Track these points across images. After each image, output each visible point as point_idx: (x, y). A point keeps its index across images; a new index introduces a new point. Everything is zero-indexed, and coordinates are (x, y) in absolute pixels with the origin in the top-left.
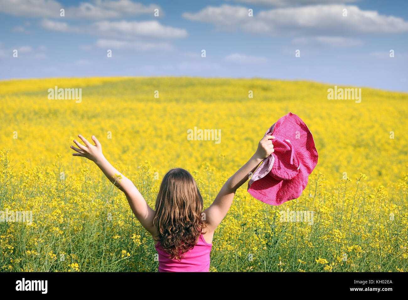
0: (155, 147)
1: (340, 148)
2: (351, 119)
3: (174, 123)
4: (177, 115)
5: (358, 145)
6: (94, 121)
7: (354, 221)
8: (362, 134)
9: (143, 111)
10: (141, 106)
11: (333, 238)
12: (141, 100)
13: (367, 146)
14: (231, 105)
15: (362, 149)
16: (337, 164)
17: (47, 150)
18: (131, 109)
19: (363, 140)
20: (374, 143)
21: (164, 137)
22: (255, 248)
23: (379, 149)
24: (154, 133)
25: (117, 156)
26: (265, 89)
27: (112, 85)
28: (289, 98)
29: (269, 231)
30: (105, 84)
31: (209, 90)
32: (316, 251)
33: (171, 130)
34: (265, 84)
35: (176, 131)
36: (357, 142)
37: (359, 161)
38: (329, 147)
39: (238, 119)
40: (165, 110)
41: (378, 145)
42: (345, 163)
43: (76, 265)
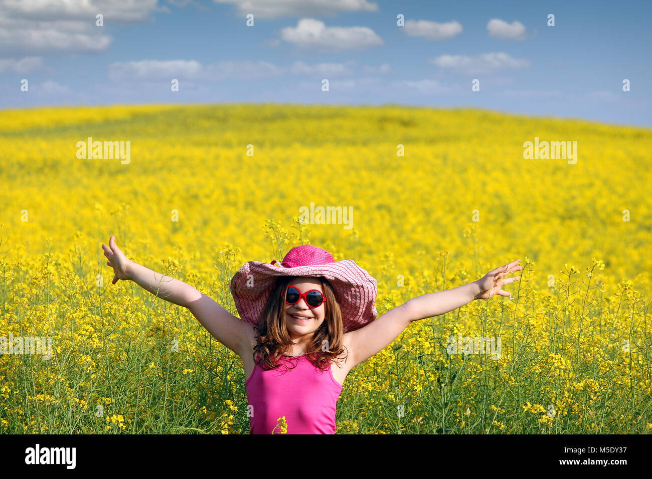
0: (226, 221)
1: (537, 220)
2: (554, 172)
3: (257, 182)
4: (259, 167)
5: (567, 216)
6: (120, 178)
7: (585, 340)
8: (573, 198)
9: (203, 161)
10: (198, 153)
11: (550, 369)
12: (198, 144)
13: (583, 216)
14: (350, 150)
15: (575, 224)
16: (536, 247)
17: (44, 228)
18: (183, 159)
19: (576, 208)
20: (595, 211)
21: (241, 205)
22: (418, 386)
23: (603, 222)
24: (223, 199)
25: (163, 238)
27: (148, 119)
28: (447, 139)
29: (441, 359)
30: (136, 118)
31: (312, 126)
32: (521, 391)
33: (253, 193)
35: (260, 194)
36: (567, 210)
37: (571, 242)
38: (519, 220)
39: (364, 174)
40: (239, 159)
41: (603, 215)
42: (547, 246)
43: (120, 418)
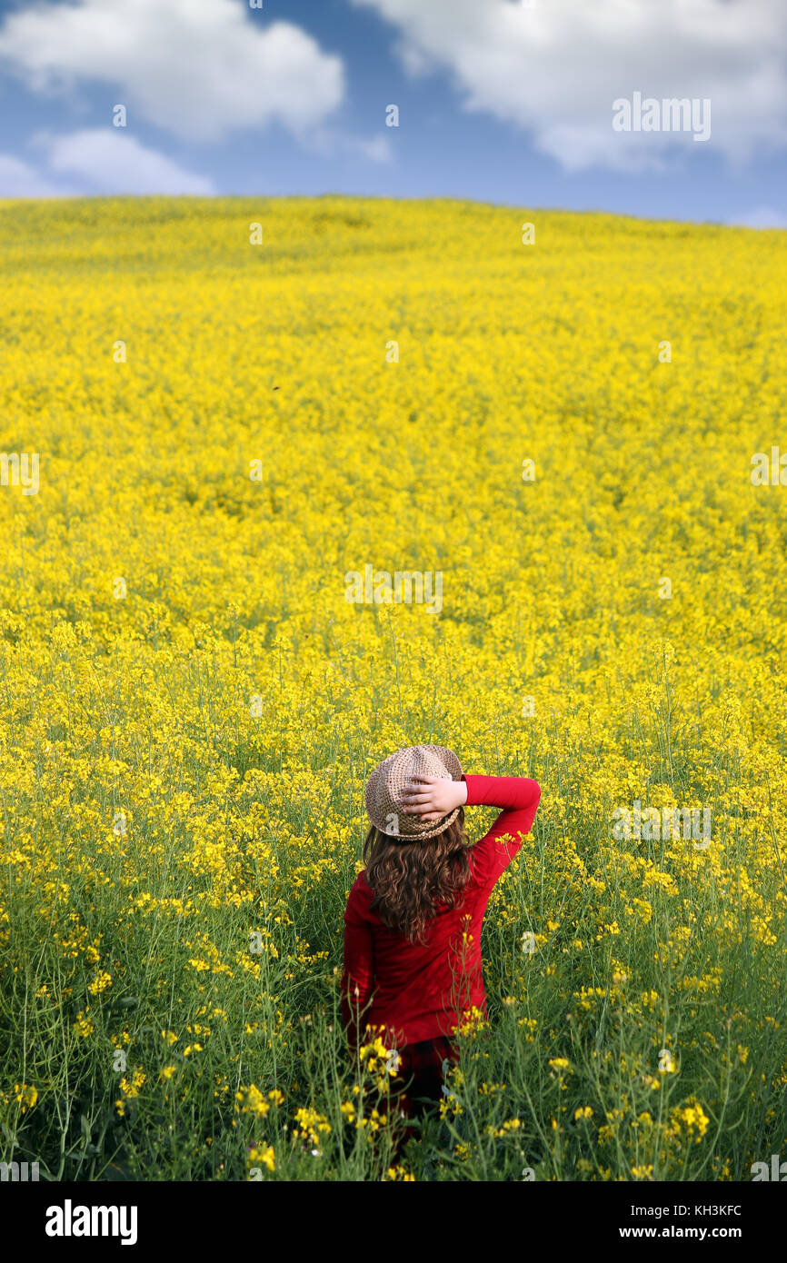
26: (353, 223)
34: (353, 208)
